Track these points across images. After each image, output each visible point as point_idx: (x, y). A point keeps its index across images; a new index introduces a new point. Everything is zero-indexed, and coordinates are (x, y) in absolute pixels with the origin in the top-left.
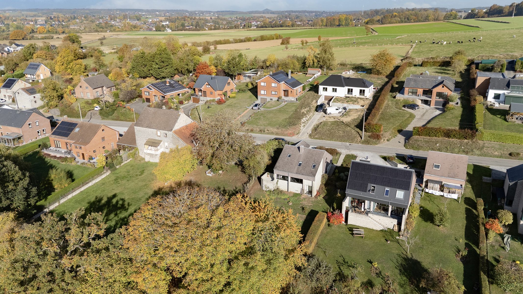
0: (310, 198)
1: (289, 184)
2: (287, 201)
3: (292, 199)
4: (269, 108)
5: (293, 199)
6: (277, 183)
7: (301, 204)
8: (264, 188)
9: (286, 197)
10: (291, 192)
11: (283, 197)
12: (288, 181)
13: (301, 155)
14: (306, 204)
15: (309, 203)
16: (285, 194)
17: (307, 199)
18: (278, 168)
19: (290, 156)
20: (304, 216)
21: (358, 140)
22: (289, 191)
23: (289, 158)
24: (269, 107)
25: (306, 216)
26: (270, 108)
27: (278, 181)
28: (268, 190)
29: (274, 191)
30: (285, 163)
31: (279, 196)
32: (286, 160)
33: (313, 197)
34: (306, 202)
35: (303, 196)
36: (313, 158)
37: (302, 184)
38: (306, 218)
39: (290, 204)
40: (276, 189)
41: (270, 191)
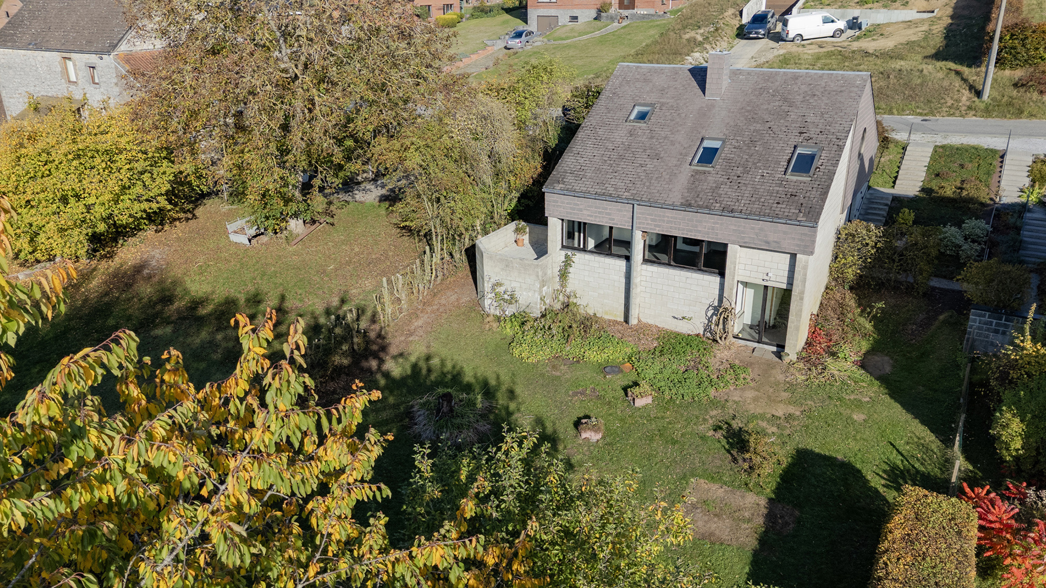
0: (770, 366)
1: (636, 279)
2: (620, 381)
3: (651, 370)
4: (562, 39)
5: (657, 366)
6: (563, 275)
7: (714, 403)
8: (487, 302)
9: (613, 353)
10: (648, 326)
11: (594, 356)
12: (628, 258)
13: (711, 106)
14: (754, 409)
15: (771, 400)
16: (610, 338)
17: (751, 374)
18: (570, 178)
19: (642, 116)
20: (751, 499)
21: (958, 101)
22: (633, 321)
23: (642, 125)
24: (564, 36)
25: (763, 502)
26: (567, 38)
27: (568, 262)
28: (510, 310)
29: (543, 316)
30: (614, 155)
31: (572, 349)
32: (620, 136)
33: (793, 357)
34: (750, 394)
35: (722, 354)
36: (793, 116)
37: (722, 274)
38: (771, 517)
39: (639, 403)
40: (558, 306)
41: (522, 320)
